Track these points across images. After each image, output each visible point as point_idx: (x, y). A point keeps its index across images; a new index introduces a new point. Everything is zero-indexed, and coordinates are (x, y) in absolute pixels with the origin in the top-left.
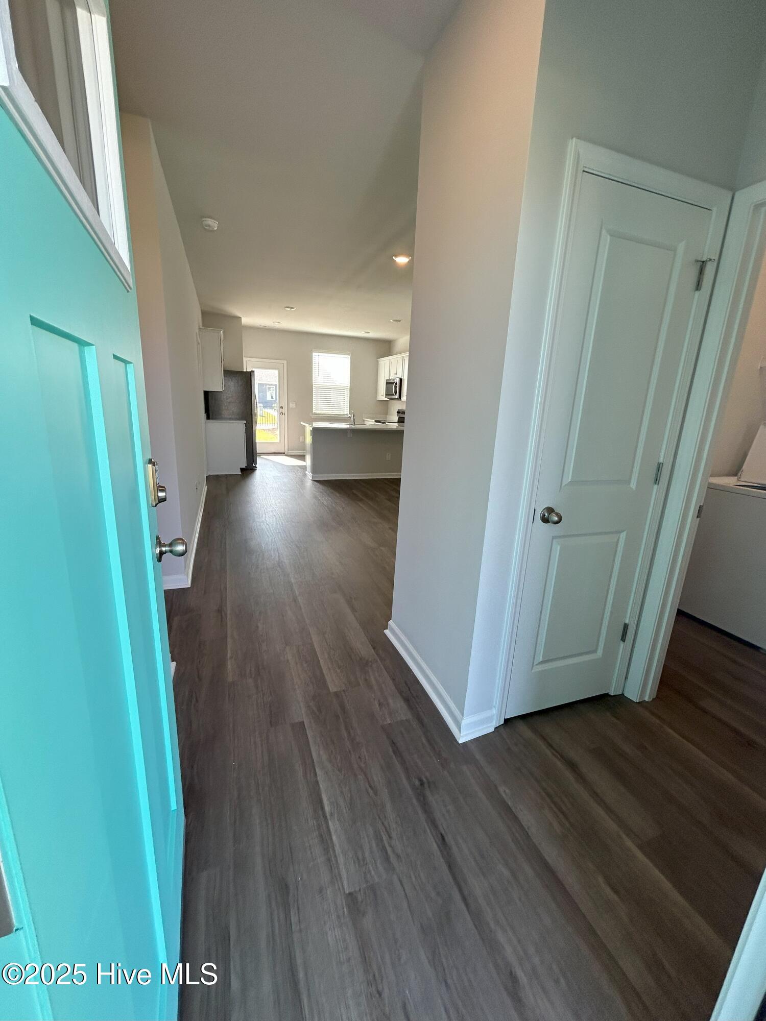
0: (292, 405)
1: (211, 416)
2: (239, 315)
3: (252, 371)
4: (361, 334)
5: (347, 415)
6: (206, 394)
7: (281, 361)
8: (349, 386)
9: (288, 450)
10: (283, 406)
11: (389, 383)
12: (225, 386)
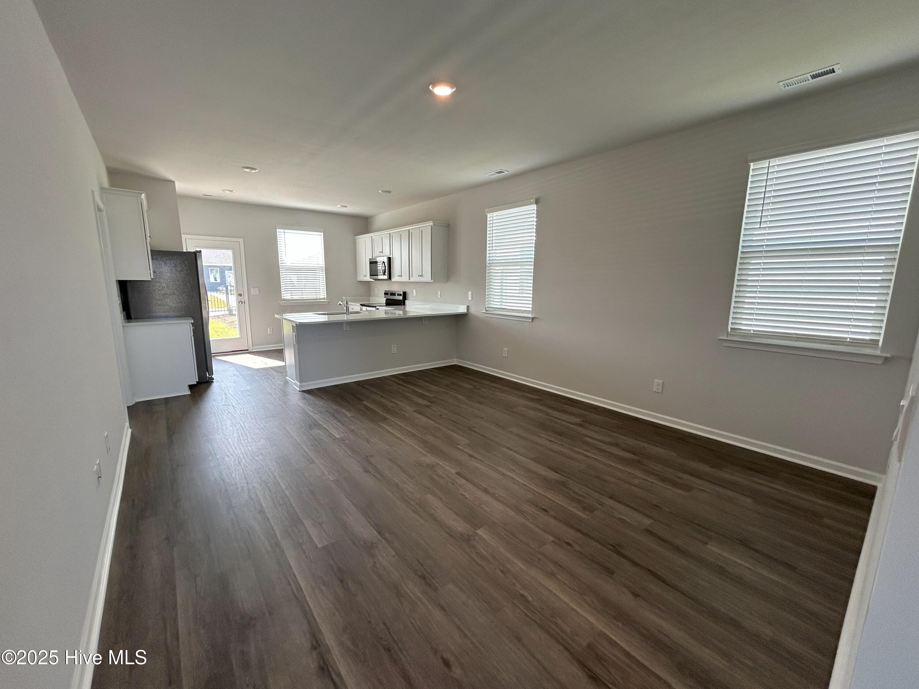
0: (254, 292)
1: (133, 316)
2: (172, 178)
3: (197, 252)
4: (337, 208)
5: (324, 299)
6: (123, 286)
7: (237, 240)
8: (324, 266)
9: (253, 346)
10: (242, 294)
11: (373, 263)
12: (154, 272)
